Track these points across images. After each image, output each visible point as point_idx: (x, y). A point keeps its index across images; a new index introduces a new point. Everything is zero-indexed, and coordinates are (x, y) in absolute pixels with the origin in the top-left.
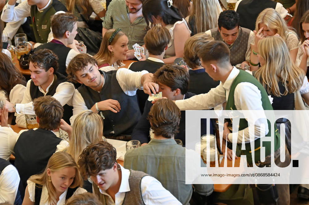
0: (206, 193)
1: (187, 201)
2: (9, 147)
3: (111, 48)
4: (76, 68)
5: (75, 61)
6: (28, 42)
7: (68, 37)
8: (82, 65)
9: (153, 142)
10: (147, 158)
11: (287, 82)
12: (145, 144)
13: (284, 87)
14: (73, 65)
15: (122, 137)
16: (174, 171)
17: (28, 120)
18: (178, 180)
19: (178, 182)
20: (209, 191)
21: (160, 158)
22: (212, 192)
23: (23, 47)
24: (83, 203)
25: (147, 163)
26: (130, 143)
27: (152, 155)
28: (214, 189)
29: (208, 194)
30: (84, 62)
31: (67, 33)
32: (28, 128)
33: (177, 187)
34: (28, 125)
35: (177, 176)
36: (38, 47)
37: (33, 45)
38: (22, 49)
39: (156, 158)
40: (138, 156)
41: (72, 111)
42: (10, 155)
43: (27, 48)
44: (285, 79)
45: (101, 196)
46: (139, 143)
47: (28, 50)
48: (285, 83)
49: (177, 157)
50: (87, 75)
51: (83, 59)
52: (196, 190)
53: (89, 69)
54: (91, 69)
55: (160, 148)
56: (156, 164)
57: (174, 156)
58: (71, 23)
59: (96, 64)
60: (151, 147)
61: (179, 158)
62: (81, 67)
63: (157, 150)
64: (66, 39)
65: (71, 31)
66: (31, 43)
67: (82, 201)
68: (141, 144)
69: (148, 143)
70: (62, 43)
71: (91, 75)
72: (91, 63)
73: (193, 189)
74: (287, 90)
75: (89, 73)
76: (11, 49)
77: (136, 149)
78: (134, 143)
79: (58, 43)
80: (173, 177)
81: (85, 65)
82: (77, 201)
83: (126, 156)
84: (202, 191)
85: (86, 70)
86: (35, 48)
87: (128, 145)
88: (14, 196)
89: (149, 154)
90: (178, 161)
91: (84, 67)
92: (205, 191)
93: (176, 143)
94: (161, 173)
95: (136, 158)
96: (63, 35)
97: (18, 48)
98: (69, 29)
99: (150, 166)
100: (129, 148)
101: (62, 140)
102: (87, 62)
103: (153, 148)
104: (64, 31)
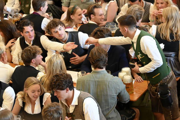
0: (125, 101)
1: (114, 107)
2: (9, 77)
3: (73, 17)
4: (52, 27)
5: (52, 23)
6: (19, 14)
7: (42, 10)
8: (55, 26)
9: (93, 72)
10: (90, 82)
11: (176, 33)
12: (88, 73)
13: (174, 36)
14: (50, 25)
15: (75, 70)
16: (106, 89)
17: (19, 60)
18: (108, 94)
19: (109, 96)
20: (127, 101)
21: (98, 81)
22: (129, 101)
23: (16, 17)
24: (53, 109)
25: (90, 85)
26: (80, 73)
27: (93, 80)
28: (130, 99)
29: (127, 102)
30: (57, 24)
31: (41, 8)
32: (19, 65)
33: (108, 99)
34: (19, 63)
35: (108, 92)
36: (25, 17)
37: (22, 15)
38: (16, 18)
39: (95, 82)
40: (84, 81)
41: (47, 54)
42: (9, 81)
43: (18, 17)
44: (175, 32)
45: (63, 104)
46: (85, 73)
47: (19, 19)
48: (175, 34)
49: (108, 81)
50: (57, 32)
51: (56, 22)
52: (119, 100)
53: (59, 28)
54: (60, 29)
55: (98, 75)
56: (96, 85)
57: (106, 80)
58: (44, 2)
59: (63, 26)
60: (92, 75)
61: (109, 81)
62: (55, 27)
63: (96, 77)
64: (41, 12)
65: (44, 7)
66: (21, 14)
67: (52, 108)
68: (87, 73)
69: (90, 72)
70: (39, 14)
71: (60, 32)
72: (61, 25)
73: (118, 100)
74: (175, 38)
75: (59, 31)
76: (9, 18)
77: (83, 76)
78: (82, 73)
79: (36, 14)
80: (105, 93)
81: (57, 26)
82: (49, 108)
83: (78, 81)
84: (123, 100)
85: (57, 29)
86: (23, 18)
87: (78, 74)
88: (12, 105)
89: (91, 80)
90: (108, 83)
91: (56, 27)
92: (125, 100)
93: (107, 72)
94: (99, 90)
95: (83, 82)
96: (39, 10)
97: (13, 17)
98: (43, 6)
99: (92, 86)
100: (79, 76)
101: (40, 72)
102: (59, 25)
103: (94, 76)
104: (40, 7)
